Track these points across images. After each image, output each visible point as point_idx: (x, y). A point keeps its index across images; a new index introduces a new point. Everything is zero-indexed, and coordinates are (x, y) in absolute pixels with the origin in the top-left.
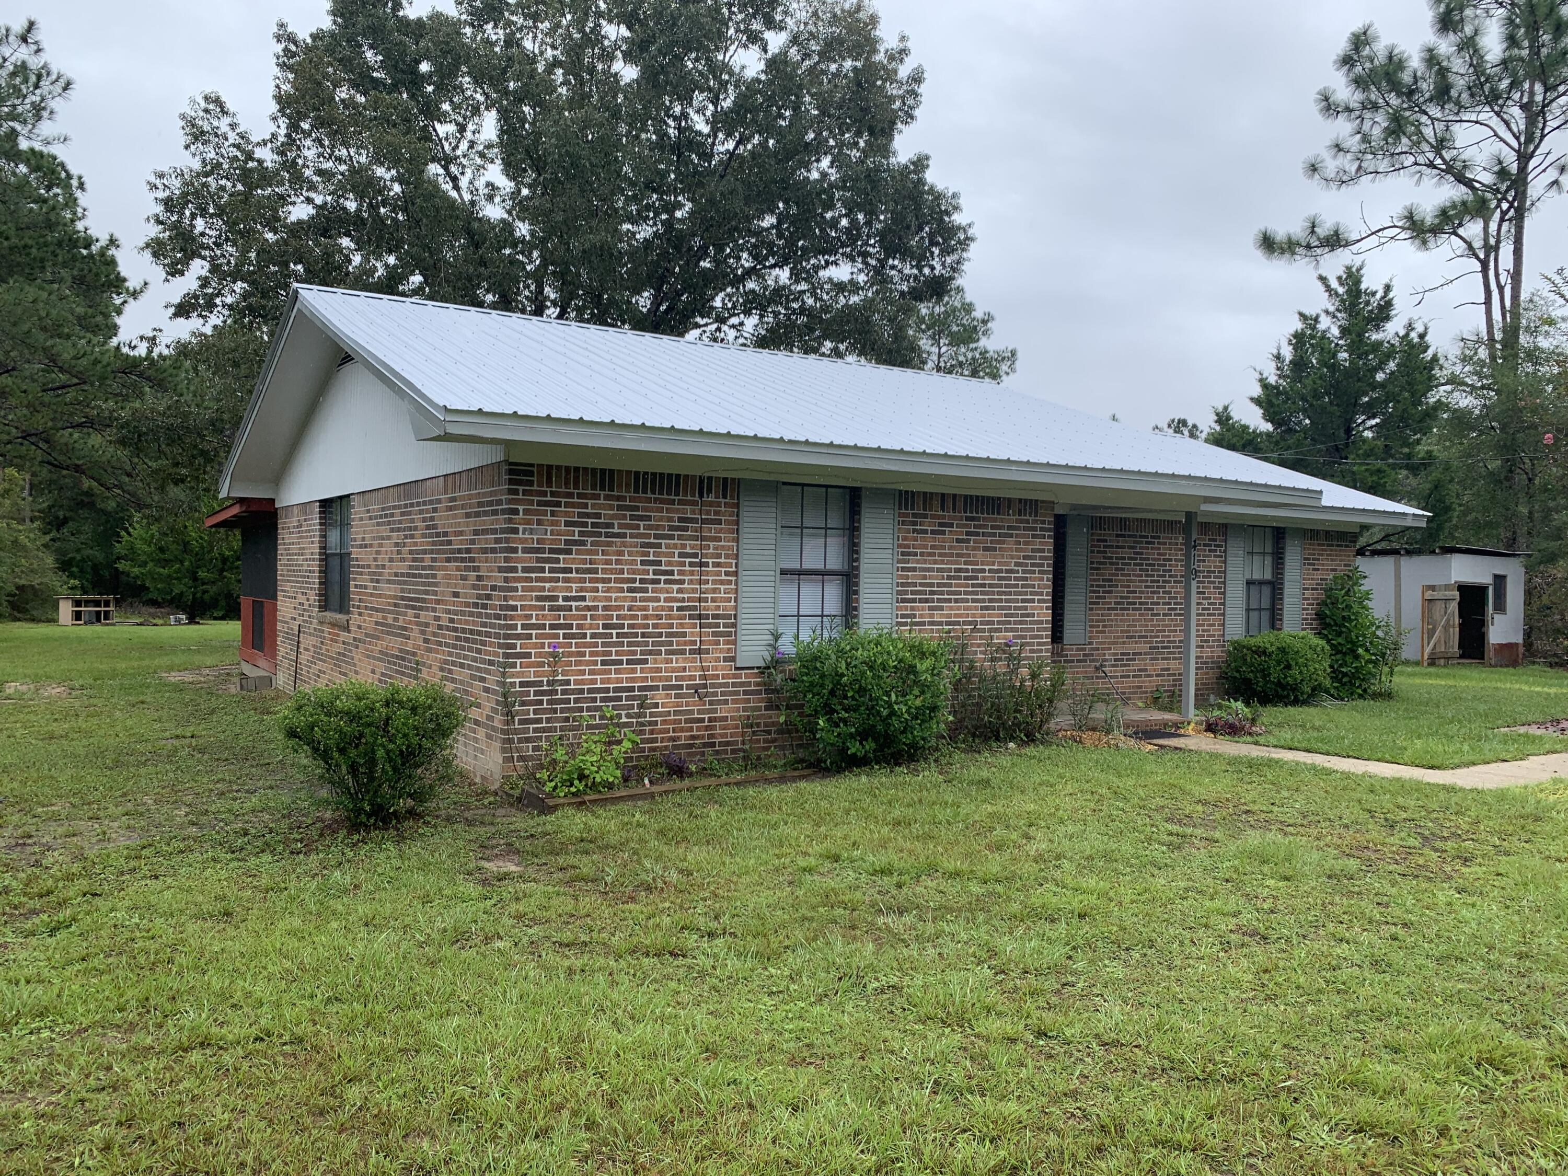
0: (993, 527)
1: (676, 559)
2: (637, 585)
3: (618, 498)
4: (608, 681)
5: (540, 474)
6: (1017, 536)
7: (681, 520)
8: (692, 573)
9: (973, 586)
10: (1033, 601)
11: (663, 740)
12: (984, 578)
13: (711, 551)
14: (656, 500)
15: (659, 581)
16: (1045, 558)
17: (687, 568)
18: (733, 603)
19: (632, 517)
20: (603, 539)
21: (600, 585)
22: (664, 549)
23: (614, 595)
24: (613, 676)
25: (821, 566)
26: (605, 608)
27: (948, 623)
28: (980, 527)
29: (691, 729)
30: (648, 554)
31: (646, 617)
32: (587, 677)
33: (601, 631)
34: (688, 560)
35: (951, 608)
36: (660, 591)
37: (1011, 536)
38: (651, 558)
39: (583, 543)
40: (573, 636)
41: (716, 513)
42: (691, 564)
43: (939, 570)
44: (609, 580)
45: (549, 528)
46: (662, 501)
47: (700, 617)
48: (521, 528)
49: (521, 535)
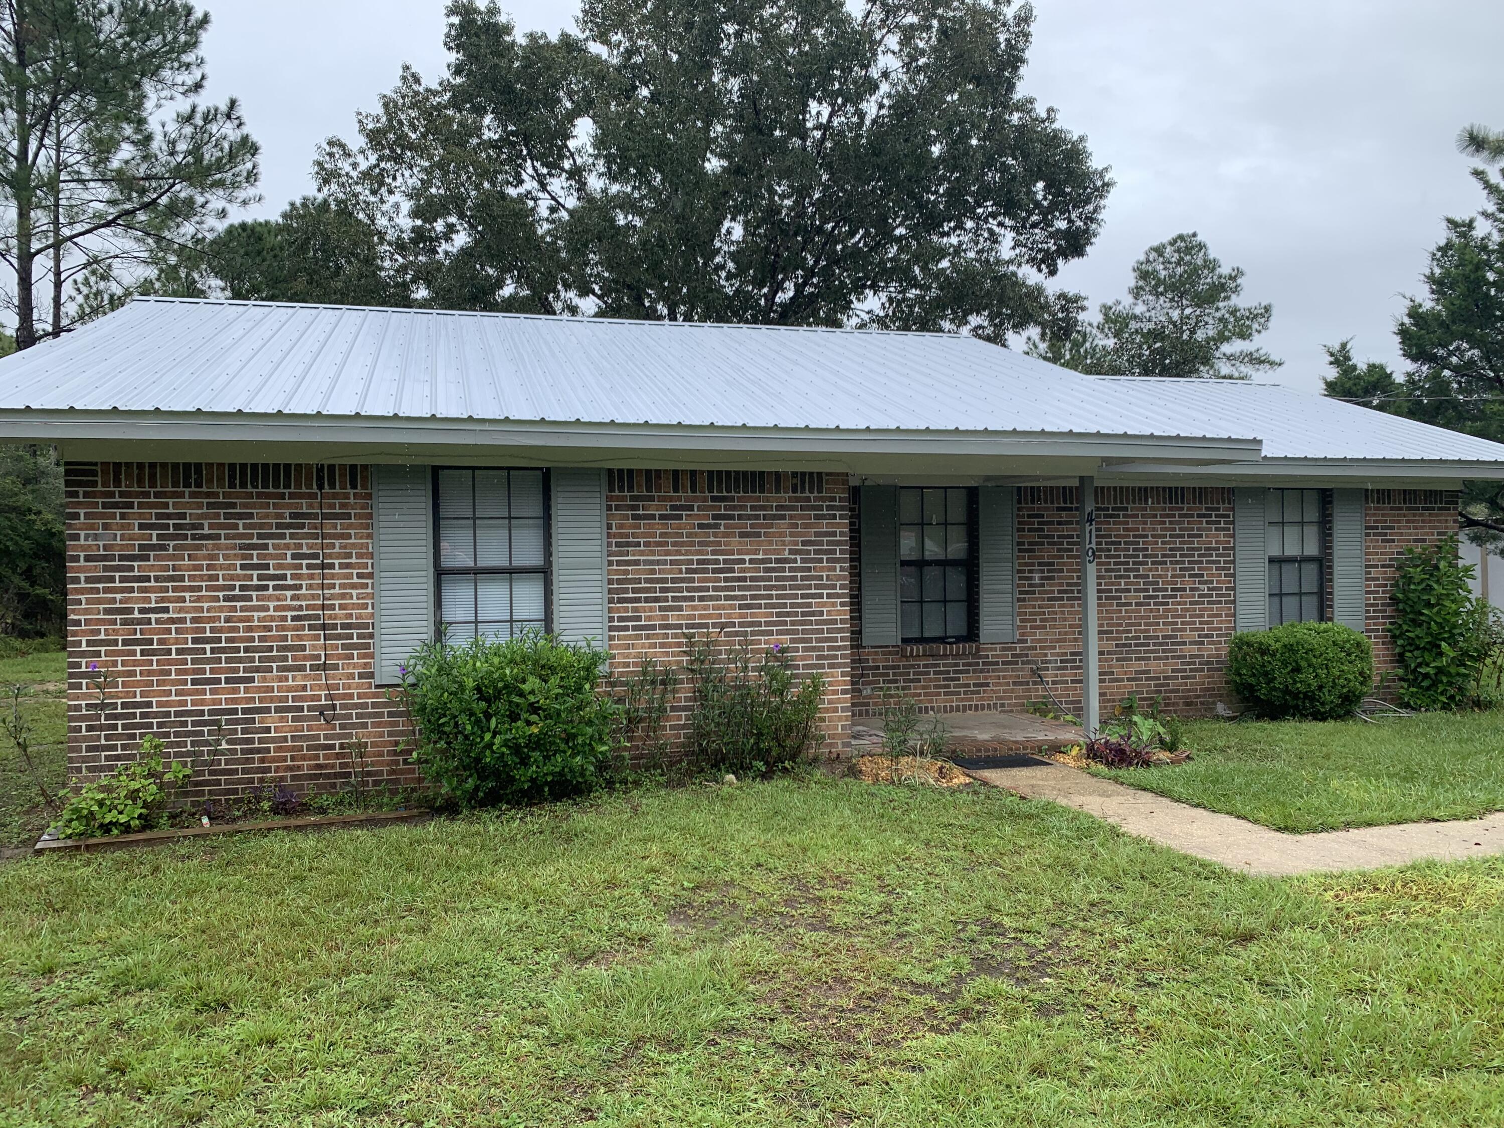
0: (753, 508)
1: (289, 561)
2: (237, 592)
3: (208, 495)
4: (203, 702)
5: (105, 473)
6: (791, 517)
7: (293, 516)
8: (312, 577)
9: (726, 580)
10: (821, 596)
11: (277, 769)
12: (743, 570)
13: (337, 550)
14: (259, 495)
15: (266, 588)
16: (838, 543)
17: (305, 571)
18: (370, 610)
19: (227, 516)
20: (189, 542)
21: (187, 595)
22: (271, 551)
23: (206, 605)
24: (208, 696)
25: (503, 562)
26: (194, 620)
27: (688, 626)
28: (734, 508)
29: (317, 757)
30: (251, 557)
31: (250, 629)
32: (173, 698)
33: (190, 645)
34: (305, 562)
35: (694, 608)
36: (269, 598)
37: (783, 517)
38: (255, 561)
39: (164, 548)
40: (154, 653)
41: (342, 506)
42: (309, 567)
43: (672, 562)
44: (200, 588)
45: (119, 533)
46: (268, 496)
47: (324, 627)
48: (82, 534)
49: (82, 542)
